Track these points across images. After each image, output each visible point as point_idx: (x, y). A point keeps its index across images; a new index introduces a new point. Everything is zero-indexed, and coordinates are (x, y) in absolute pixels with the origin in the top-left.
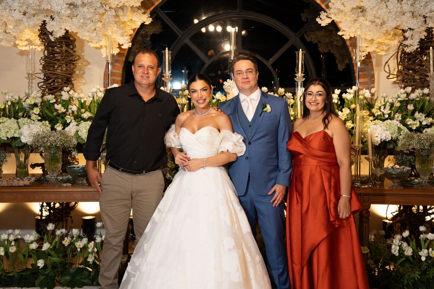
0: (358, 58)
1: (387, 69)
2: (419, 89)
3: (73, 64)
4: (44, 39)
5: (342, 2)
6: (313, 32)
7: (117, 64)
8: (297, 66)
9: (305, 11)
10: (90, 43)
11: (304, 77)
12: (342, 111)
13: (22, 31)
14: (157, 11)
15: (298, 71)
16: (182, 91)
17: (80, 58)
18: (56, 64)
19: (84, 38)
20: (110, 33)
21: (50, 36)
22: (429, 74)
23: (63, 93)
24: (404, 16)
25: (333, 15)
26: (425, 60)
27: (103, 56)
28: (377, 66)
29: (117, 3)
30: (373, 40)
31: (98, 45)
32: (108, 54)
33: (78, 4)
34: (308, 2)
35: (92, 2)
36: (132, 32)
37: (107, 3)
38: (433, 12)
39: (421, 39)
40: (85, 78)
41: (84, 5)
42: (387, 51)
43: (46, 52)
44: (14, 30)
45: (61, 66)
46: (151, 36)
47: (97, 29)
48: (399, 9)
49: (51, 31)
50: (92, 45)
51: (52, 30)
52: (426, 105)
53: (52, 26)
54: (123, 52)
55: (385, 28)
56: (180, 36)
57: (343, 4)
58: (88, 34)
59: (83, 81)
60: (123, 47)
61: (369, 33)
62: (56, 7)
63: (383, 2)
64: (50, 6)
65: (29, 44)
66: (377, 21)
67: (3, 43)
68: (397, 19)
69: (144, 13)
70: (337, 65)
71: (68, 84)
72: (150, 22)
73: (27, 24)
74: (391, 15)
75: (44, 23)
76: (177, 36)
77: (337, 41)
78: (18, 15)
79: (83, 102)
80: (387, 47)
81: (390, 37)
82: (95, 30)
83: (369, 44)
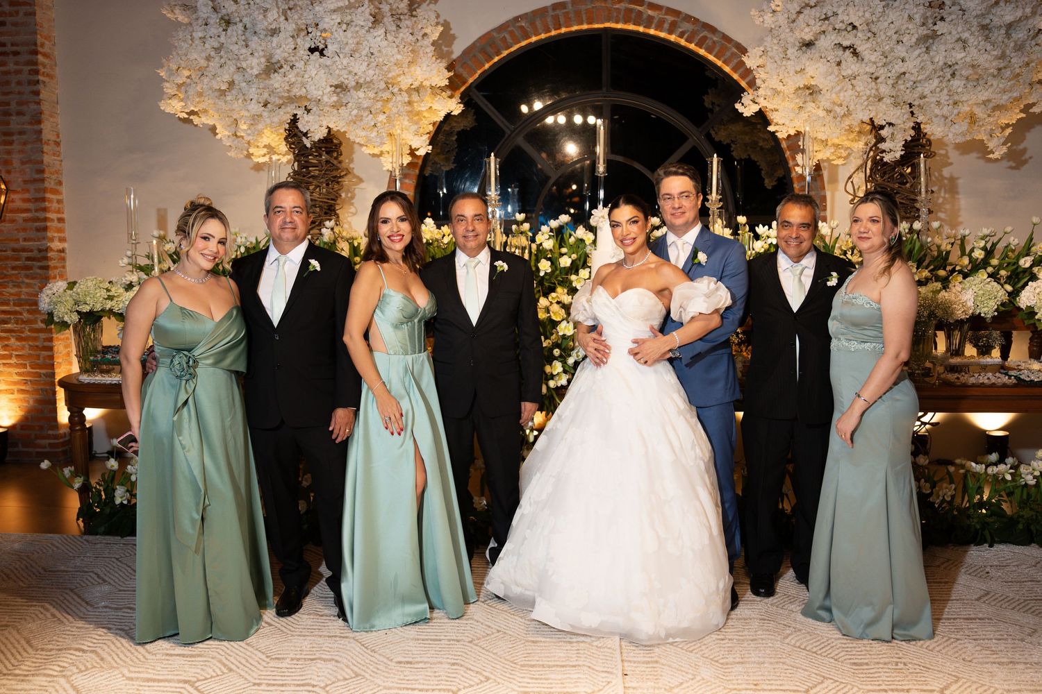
1: (850, 188)
2: (904, 222)
3: (338, 183)
4: (293, 143)
5: (780, 78)
6: (724, 125)
7: (407, 181)
8: (709, 182)
9: (709, 91)
10: (365, 148)
11: (720, 200)
13: (260, 133)
14: (471, 94)
15: (711, 190)
16: (518, 226)
17: (348, 172)
18: (311, 183)
19: (357, 140)
20: (399, 131)
21: (304, 139)
22: (918, 198)
23: (324, 230)
24: (881, 104)
25: (762, 99)
26: (910, 174)
27: (384, 169)
28: (831, 182)
29: (410, 81)
30: (827, 140)
31: (376, 151)
32: (394, 165)
33: (349, 85)
34: (714, 78)
35: (372, 81)
36: (431, 128)
37: (394, 81)
38: (925, 97)
39: (906, 141)
40: (355, 205)
41: (358, 86)
42: (846, 158)
43: (296, 164)
44: (249, 132)
45: (319, 186)
46: (459, 133)
47: (378, 125)
48: (873, 91)
49: (305, 131)
50: (366, 151)
51: (308, 128)
52: (916, 248)
53: (308, 122)
54: (416, 161)
55: (847, 122)
56: (509, 132)
57: (781, 81)
58: (363, 133)
59: (353, 210)
60: (418, 153)
61: (822, 129)
62: (315, 92)
63: (847, 80)
64: (304, 90)
65: (269, 153)
66: (838, 109)
67: (232, 154)
68: (870, 108)
69: (451, 97)
70: (764, 179)
71: (331, 216)
72: (460, 111)
73: (268, 121)
74: (860, 101)
75: (295, 120)
76: (504, 132)
77: (763, 141)
78: (255, 108)
79: (356, 245)
80: (847, 152)
81: (852, 136)
82: (375, 125)
83: (821, 147)
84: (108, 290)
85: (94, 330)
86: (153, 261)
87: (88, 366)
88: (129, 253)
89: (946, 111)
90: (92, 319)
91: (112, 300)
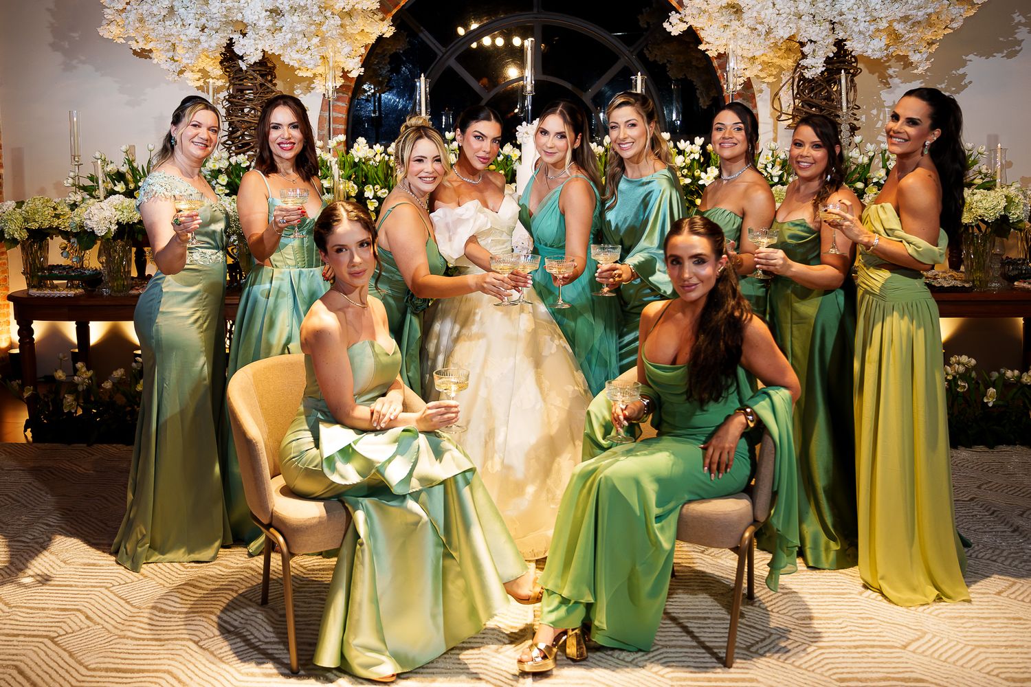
0: (731, 86)
4: (229, 67)
6: (658, 45)
9: (644, 11)
10: (298, 71)
12: (706, 172)
13: (197, 57)
14: (403, 16)
18: (246, 105)
19: (292, 63)
20: (331, 54)
21: (240, 62)
22: (840, 113)
24: (800, 20)
25: (690, 17)
29: (342, 5)
30: (754, 58)
31: (309, 74)
35: (306, 6)
37: (327, 5)
39: (828, 58)
41: (293, 9)
42: (777, 76)
43: (231, 87)
44: (187, 55)
47: (312, 47)
49: (241, 55)
50: (300, 74)
51: (243, 52)
53: (244, 46)
54: (348, 83)
55: (772, 39)
56: (441, 54)
58: (298, 56)
60: (350, 75)
61: (747, 47)
62: (251, 17)
64: (240, 15)
65: (204, 77)
66: (758, 26)
68: (791, 25)
69: (383, 20)
73: (206, 45)
74: (781, 19)
75: (231, 44)
76: (436, 55)
78: (193, 32)
80: (777, 70)
81: (780, 54)
82: (309, 48)
83: (749, 65)
84: (55, 209)
85: (40, 248)
86: (97, 183)
87: (35, 282)
88: (72, 174)
89: (862, 26)
90: (39, 237)
91: (59, 218)
